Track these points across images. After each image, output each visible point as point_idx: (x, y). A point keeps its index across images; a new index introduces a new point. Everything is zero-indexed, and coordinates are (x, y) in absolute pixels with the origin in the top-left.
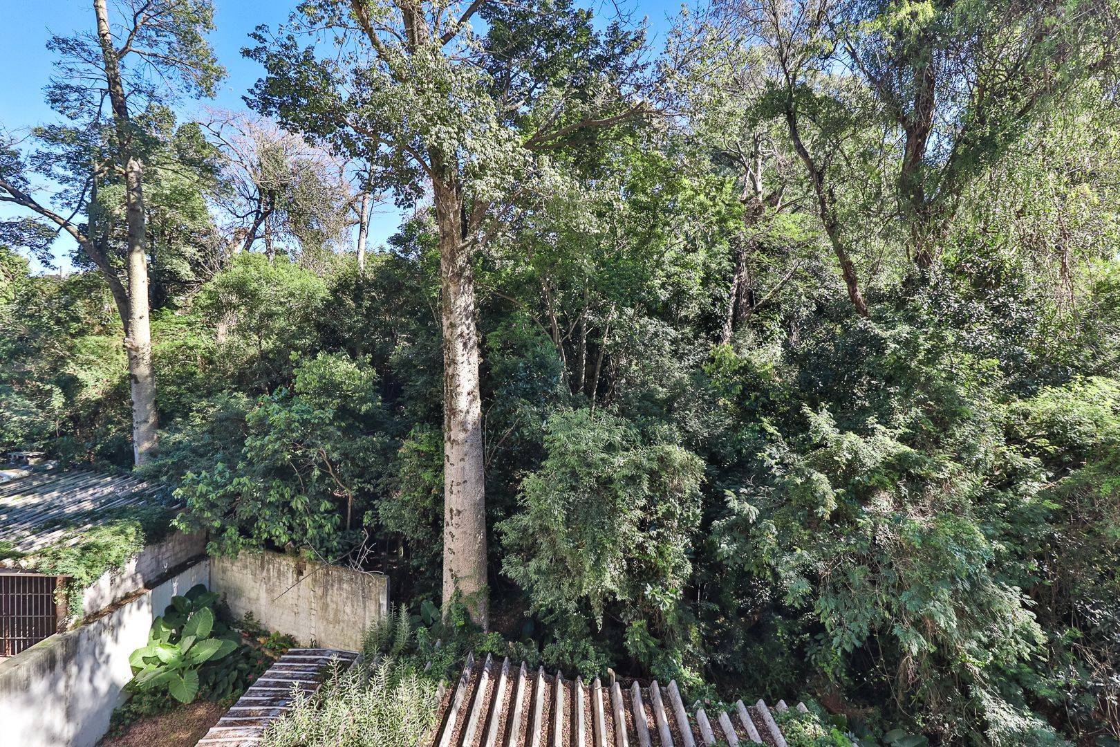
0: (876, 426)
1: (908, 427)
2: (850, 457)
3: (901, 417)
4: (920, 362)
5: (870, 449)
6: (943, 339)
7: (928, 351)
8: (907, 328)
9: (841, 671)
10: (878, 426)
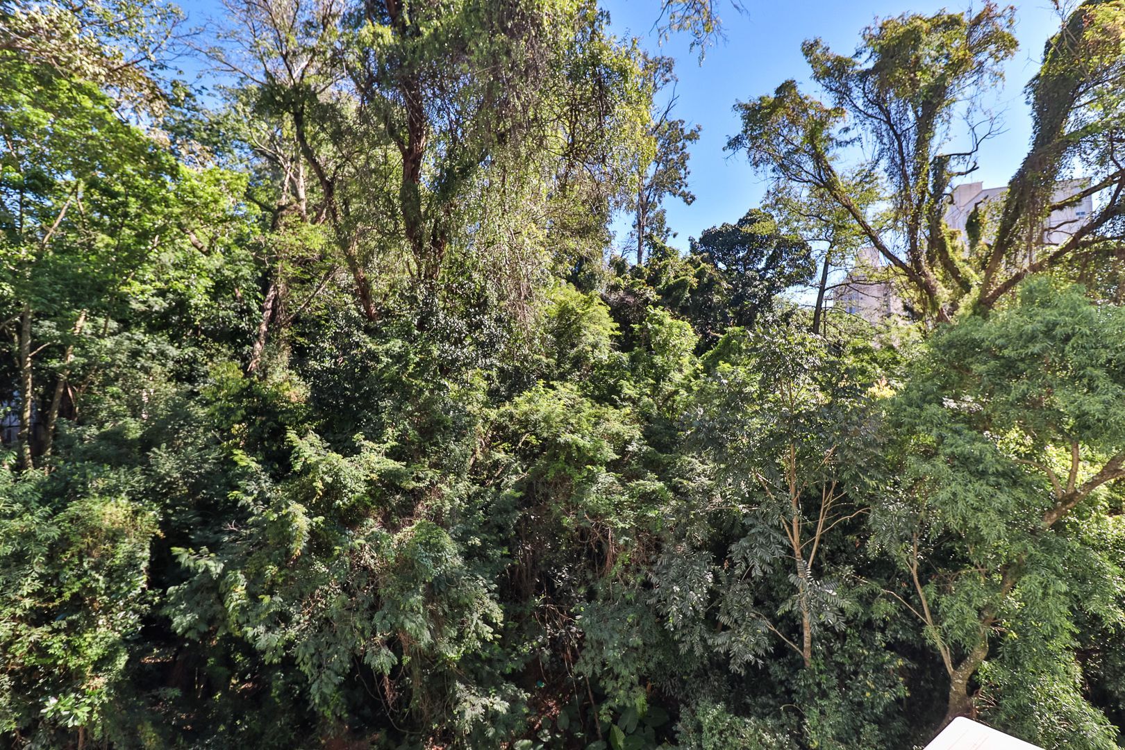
0: (363, 442)
1: (396, 440)
2: (329, 480)
3: (390, 430)
4: (410, 375)
5: (353, 468)
6: (429, 352)
7: (418, 364)
8: (400, 342)
9: (342, 709)
10: (366, 443)
